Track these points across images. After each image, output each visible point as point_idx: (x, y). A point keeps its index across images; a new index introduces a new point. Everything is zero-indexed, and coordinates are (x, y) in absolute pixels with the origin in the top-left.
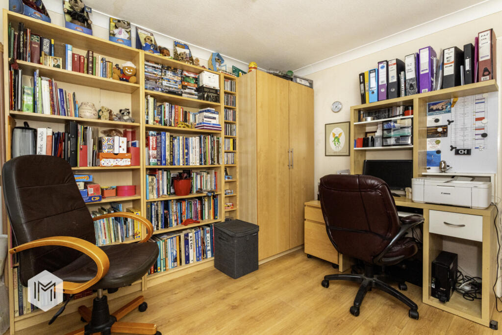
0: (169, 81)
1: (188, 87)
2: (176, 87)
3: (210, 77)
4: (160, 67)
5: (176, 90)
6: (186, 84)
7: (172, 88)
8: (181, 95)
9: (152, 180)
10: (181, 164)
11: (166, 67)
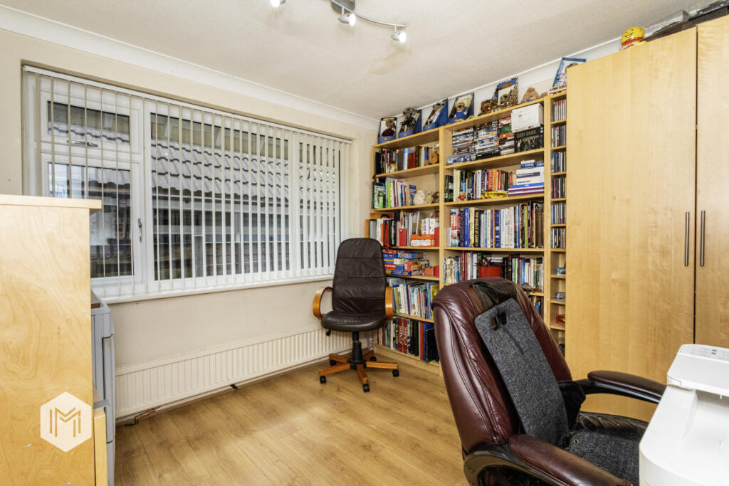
0: (482, 142)
1: (508, 139)
2: (492, 145)
3: (520, 116)
4: (472, 130)
5: (491, 150)
6: (504, 136)
7: (486, 149)
8: (498, 154)
9: (451, 262)
10: (489, 246)
11: (477, 127)
